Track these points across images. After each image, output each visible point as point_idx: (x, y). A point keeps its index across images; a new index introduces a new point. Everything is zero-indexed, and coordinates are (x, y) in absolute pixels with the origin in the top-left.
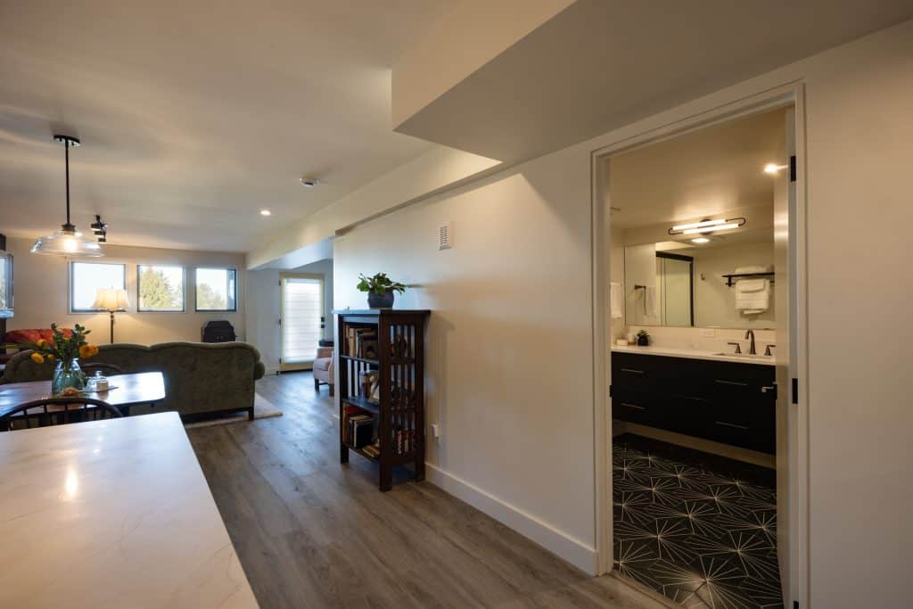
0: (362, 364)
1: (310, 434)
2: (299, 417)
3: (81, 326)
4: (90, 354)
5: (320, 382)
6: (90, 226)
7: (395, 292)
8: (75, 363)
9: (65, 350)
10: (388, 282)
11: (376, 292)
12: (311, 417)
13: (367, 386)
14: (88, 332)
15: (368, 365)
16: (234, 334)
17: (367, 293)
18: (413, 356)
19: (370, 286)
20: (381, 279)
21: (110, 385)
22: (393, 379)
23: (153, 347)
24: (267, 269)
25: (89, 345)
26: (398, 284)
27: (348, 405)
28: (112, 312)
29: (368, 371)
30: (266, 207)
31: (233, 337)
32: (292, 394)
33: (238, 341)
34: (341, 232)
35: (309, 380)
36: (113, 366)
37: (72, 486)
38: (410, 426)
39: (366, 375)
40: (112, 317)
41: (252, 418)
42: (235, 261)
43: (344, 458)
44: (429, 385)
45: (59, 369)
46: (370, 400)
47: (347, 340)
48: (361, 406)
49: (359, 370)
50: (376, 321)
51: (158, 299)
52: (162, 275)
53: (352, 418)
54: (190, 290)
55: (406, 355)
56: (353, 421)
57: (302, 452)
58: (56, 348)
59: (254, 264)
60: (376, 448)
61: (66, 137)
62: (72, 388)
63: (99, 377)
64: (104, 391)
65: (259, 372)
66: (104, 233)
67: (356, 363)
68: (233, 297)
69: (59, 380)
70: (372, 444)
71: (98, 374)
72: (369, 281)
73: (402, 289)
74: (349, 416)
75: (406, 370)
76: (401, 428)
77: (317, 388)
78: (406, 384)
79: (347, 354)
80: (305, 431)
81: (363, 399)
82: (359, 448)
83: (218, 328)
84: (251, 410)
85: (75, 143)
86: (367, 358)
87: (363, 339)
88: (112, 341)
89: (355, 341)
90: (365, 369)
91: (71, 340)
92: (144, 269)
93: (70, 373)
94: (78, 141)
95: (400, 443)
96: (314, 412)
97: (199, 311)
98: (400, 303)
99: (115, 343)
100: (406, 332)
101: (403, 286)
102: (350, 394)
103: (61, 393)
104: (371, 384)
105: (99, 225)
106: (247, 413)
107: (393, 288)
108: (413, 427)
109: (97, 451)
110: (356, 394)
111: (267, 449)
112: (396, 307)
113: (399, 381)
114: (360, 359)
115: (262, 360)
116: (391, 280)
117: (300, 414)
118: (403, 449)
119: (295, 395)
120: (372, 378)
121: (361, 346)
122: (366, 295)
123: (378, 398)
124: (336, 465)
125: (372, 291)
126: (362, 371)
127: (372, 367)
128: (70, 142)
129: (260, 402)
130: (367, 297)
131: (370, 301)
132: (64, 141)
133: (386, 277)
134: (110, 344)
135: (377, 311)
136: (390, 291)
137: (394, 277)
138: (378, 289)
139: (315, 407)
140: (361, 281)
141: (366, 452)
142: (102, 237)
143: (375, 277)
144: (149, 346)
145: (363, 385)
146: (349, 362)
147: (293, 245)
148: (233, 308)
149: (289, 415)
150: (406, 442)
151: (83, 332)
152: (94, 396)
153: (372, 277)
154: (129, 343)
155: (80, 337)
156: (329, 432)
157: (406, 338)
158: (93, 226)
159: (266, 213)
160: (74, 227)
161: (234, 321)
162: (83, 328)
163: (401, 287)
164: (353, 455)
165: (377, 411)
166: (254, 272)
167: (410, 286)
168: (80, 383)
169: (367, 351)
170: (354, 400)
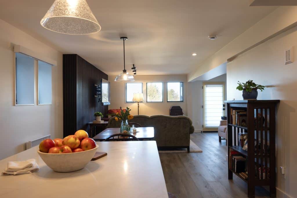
0: (240, 129)
1: (215, 163)
2: (210, 154)
3: (128, 108)
4: (131, 118)
5: (222, 138)
6: (131, 69)
7: (258, 90)
8: (127, 122)
9: (124, 117)
10: (254, 85)
11: (247, 90)
12: (216, 155)
13: (242, 141)
14: (130, 110)
15: (243, 130)
16: (182, 113)
17: (242, 91)
18: (268, 126)
19: (244, 88)
20: (250, 83)
21: (137, 130)
22: (255, 138)
23: (151, 117)
24: (197, 81)
25: (131, 115)
26: (260, 86)
27: (232, 150)
28: (138, 102)
29: (244, 133)
30: (194, 52)
31: (182, 114)
32: (208, 143)
33: (184, 116)
34: (230, 60)
35: (216, 137)
36: (138, 124)
37: (126, 167)
38: (266, 165)
39: (242, 135)
40: (138, 104)
41: (189, 151)
42: (182, 78)
43: (230, 177)
44: (279, 143)
45: (122, 124)
46: (244, 149)
47: (231, 116)
48: (239, 151)
49: (238, 132)
50: (246, 106)
51: (155, 97)
52: (155, 86)
53: (234, 157)
54: (165, 93)
55: (264, 125)
56: (235, 158)
57: (210, 170)
58: (121, 115)
59: (190, 80)
60: (247, 174)
61: (124, 38)
62: (126, 131)
63: (134, 127)
64: (135, 133)
65: (192, 130)
66: (135, 71)
67: (237, 128)
68: (182, 95)
69: (122, 128)
70: (245, 172)
71: (133, 126)
72: (243, 85)
73: (263, 89)
74: (232, 155)
75: (264, 133)
76: (261, 166)
77: (220, 141)
78: (264, 141)
79: (232, 123)
80: (212, 161)
81: (240, 148)
82: (238, 173)
83: (176, 110)
84: (188, 147)
85: (126, 39)
86: (242, 126)
87: (239, 116)
88: (138, 114)
89: (235, 117)
90: (242, 132)
91: (125, 113)
92: (149, 84)
93: (125, 125)
94: (127, 38)
95: (260, 174)
96: (217, 153)
97: (168, 102)
98: (261, 96)
99: (139, 115)
100: (264, 112)
101: (263, 86)
102: (233, 144)
103: (123, 132)
104: (244, 140)
105: (134, 68)
106: (186, 149)
107: (257, 88)
108: (268, 166)
109: (133, 157)
110: (237, 145)
111: (194, 166)
112: (259, 98)
113: (260, 139)
114: (238, 126)
115: (193, 125)
116: (256, 83)
117: (210, 152)
118: (262, 177)
119: (209, 143)
120: (245, 137)
121: (239, 119)
122: (241, 92)
123: (247, 147)
124: (226, 180)
125: (244, 90)
126: (240, 133)
127: (246, 131)
128: (125, 39)
129: (192, 145)
130: (242, 94)
131: (243, 95)
132: (123, 39)
133: (253, 82)
134: (137, 115)
135: (246, 101)
136: (255, 90)
137: (257, 82)
138: (248, 89)
139: (219, 150)
140: (239, 85)
141: (241, 175)
142: (135, 72)
143: (247, 82)
144: (150, 116)
145: (241, 140)
146: (233, 128)
147: (208, 69)
148: (182, 100)
149: (206, 153)
150: (264, 174)
151: (129, 110)
152: (132, 134)
153: (245, 83)
154: (144, 115)
155: (128, 112)
156: (224, 163)
157: (264, 115)
158: (132, 69)
159: (194, 55)
160: (126, 70)
161: (182, 106)
162: (129, 109)
163: (261, 87)
164: (235, 176)
165: (246, 154)
166: (190, 82)
167: (268, 87)
168: (128, 129)
169: (242, 122)
170: (235, 148)
